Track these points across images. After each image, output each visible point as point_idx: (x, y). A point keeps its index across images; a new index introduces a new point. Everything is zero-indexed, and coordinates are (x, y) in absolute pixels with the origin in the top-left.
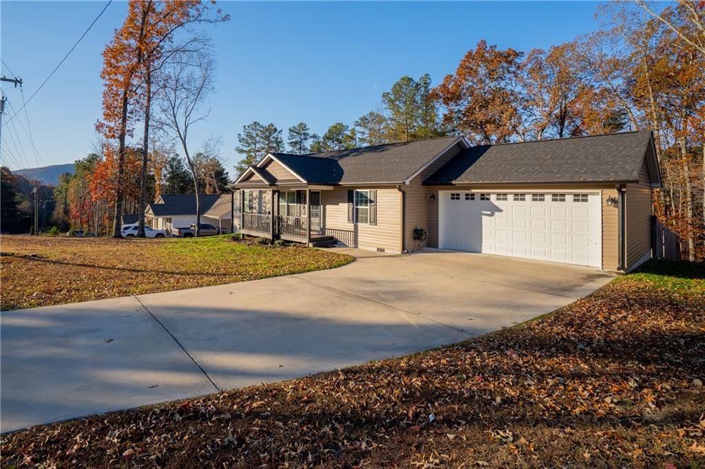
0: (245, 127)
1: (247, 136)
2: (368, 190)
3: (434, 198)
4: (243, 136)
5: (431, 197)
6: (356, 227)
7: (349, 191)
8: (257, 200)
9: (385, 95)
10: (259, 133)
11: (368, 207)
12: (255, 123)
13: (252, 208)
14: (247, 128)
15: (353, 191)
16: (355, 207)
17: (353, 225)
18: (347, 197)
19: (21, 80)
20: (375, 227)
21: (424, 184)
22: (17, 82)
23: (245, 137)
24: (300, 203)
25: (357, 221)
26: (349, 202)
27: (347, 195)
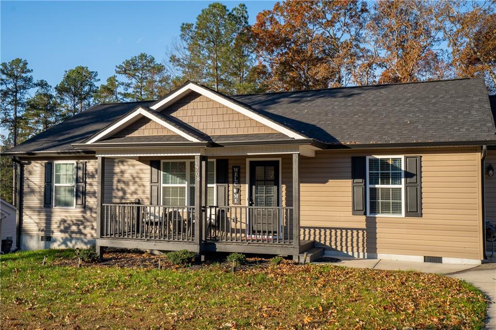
2: (402, 157)
6: (371, 221)
7: (354, 159)
8: (98, 177)
9: (186, 27)
11: (402, 186)
13: (84, 193)
15: (364, 158)
16: (369, 186)
17: (364, 218)
18: (350, 170)
24: (226, 181)
25: (374, 210)
26: (353, 177)
27: (350, 165)
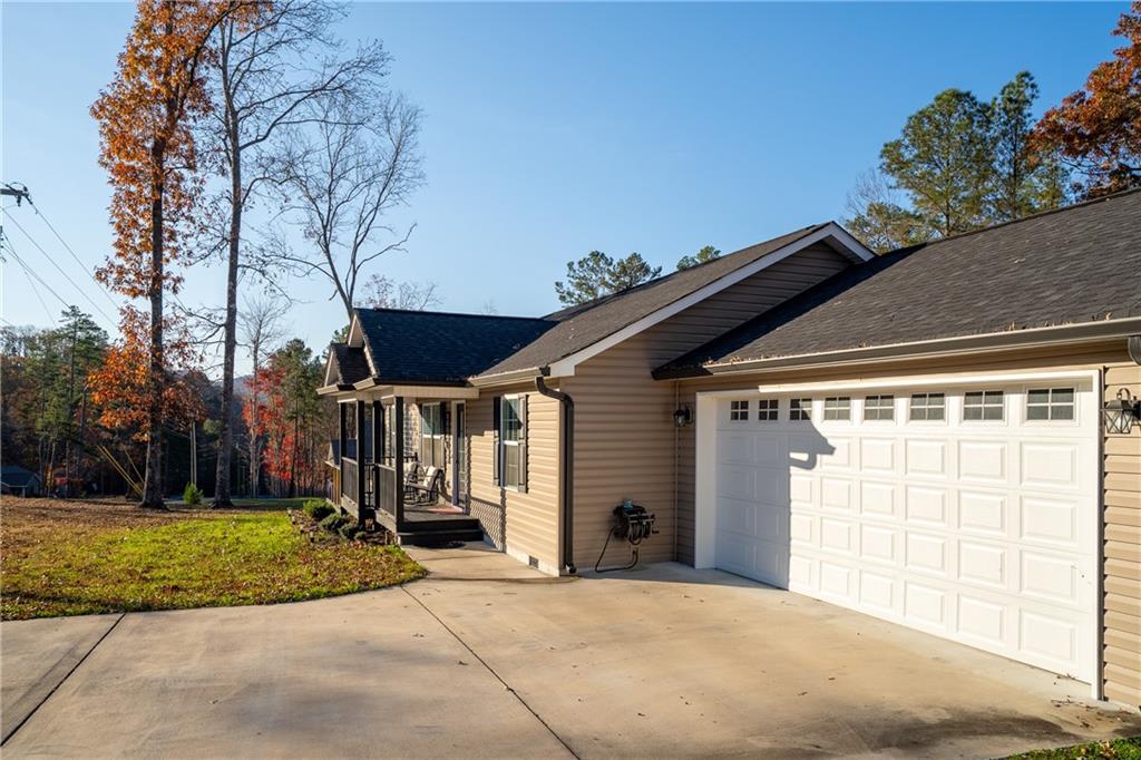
0: (570, 265)
1: (579, 286)
3: (687, 414)
4: (567, 286)
5: (679, 413)
6: (503, 494)
7: (495, 400)
10: (607, 277)
12: (595, 255)
14: (576, 266)
15: (500, 398)
16: (502, 442)
17: (499, 489)
18: (492, 416)
19: (25, 189)
20: (524, 496)
21: (658, 374)
22: (20, 194)
23: (572, 289)
25: (504, 481)
26: (495, 429)
27: (493, 409)
